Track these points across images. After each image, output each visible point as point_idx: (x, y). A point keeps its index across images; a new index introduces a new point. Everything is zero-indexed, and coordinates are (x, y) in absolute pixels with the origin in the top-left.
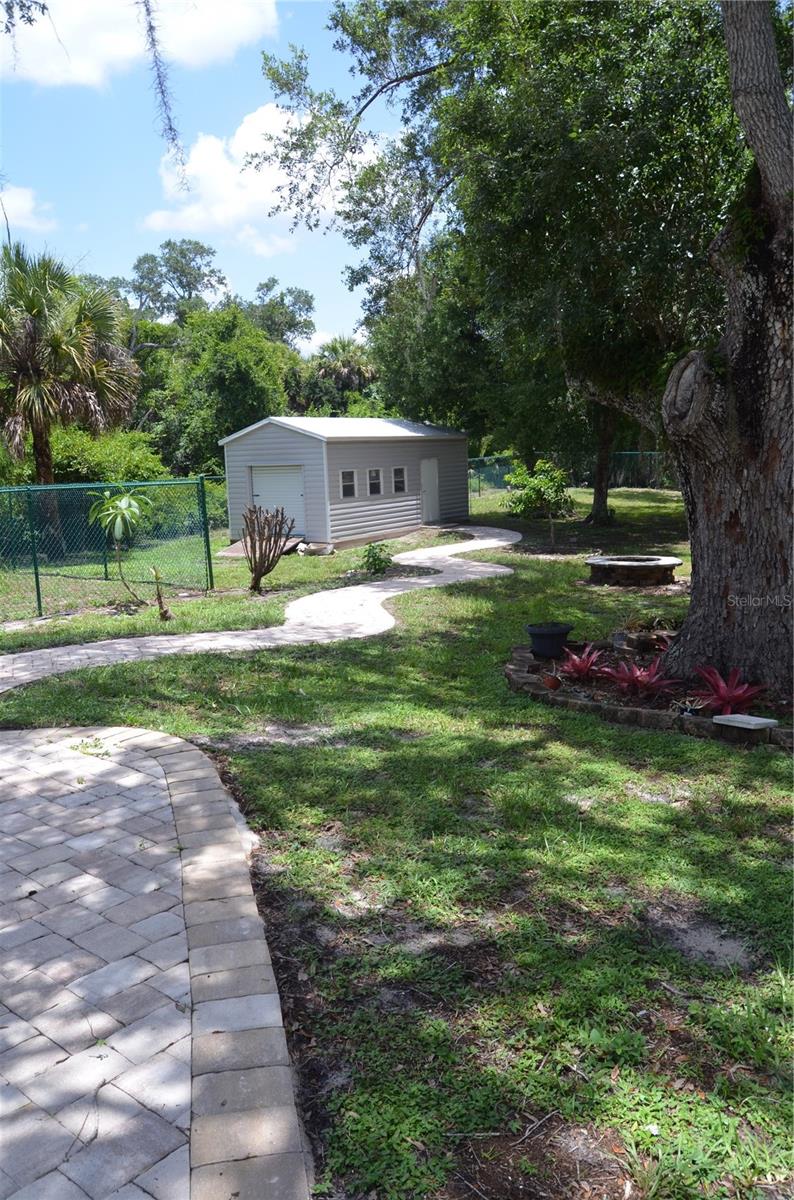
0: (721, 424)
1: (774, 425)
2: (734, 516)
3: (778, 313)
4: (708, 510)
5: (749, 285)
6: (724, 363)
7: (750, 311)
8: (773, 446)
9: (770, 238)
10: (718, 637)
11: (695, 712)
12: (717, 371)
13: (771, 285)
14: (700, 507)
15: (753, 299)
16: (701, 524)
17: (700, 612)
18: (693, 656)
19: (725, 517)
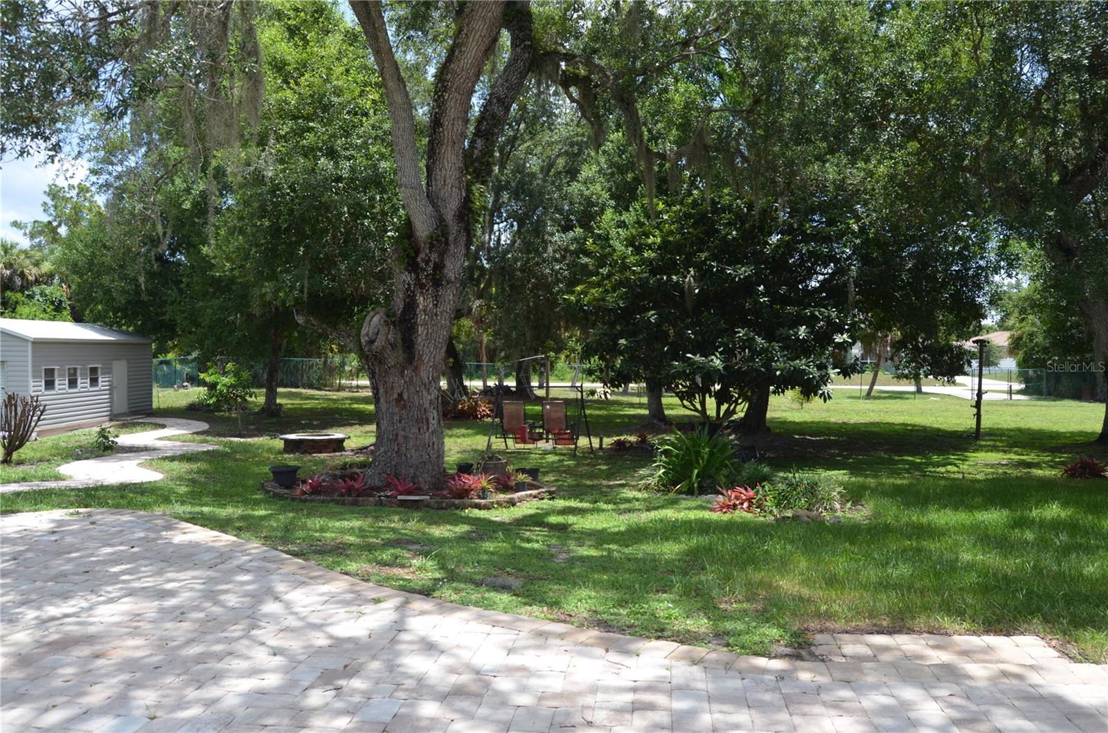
0: (393, 346)
1: (420, 348)
2: (400, 395)
3: (422, 293)
4: (386, 392)
5: (407, 277)
6: (394, 315)
7: (407, 290)
8: (420, 359)
9: (417, 256)
10: (393, 463)
11: (388, 497)
12: (391, 320)
13: (417, 279)
14: (381, 391)
15: (409, 284)
16: (382, 400)
17: (382, 449)
18: (380, 474)
19: (395, 396)
